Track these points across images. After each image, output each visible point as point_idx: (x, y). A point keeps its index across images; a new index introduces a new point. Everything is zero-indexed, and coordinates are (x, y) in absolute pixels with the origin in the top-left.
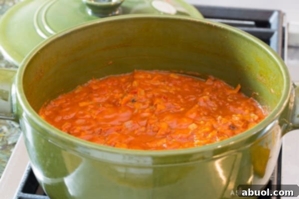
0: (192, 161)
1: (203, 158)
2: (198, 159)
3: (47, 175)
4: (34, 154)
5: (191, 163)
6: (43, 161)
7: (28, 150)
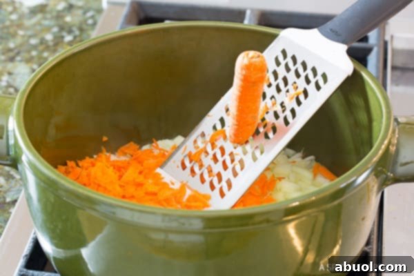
0: (254, 224)
1: (268, 221)
2: (261, 223)
3: (57, 245)
4: (40, 216)
5: (251, 227)
6: (52, 227)
7: (30, 211)
